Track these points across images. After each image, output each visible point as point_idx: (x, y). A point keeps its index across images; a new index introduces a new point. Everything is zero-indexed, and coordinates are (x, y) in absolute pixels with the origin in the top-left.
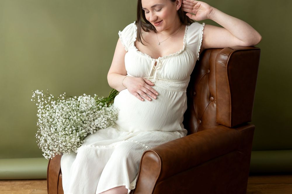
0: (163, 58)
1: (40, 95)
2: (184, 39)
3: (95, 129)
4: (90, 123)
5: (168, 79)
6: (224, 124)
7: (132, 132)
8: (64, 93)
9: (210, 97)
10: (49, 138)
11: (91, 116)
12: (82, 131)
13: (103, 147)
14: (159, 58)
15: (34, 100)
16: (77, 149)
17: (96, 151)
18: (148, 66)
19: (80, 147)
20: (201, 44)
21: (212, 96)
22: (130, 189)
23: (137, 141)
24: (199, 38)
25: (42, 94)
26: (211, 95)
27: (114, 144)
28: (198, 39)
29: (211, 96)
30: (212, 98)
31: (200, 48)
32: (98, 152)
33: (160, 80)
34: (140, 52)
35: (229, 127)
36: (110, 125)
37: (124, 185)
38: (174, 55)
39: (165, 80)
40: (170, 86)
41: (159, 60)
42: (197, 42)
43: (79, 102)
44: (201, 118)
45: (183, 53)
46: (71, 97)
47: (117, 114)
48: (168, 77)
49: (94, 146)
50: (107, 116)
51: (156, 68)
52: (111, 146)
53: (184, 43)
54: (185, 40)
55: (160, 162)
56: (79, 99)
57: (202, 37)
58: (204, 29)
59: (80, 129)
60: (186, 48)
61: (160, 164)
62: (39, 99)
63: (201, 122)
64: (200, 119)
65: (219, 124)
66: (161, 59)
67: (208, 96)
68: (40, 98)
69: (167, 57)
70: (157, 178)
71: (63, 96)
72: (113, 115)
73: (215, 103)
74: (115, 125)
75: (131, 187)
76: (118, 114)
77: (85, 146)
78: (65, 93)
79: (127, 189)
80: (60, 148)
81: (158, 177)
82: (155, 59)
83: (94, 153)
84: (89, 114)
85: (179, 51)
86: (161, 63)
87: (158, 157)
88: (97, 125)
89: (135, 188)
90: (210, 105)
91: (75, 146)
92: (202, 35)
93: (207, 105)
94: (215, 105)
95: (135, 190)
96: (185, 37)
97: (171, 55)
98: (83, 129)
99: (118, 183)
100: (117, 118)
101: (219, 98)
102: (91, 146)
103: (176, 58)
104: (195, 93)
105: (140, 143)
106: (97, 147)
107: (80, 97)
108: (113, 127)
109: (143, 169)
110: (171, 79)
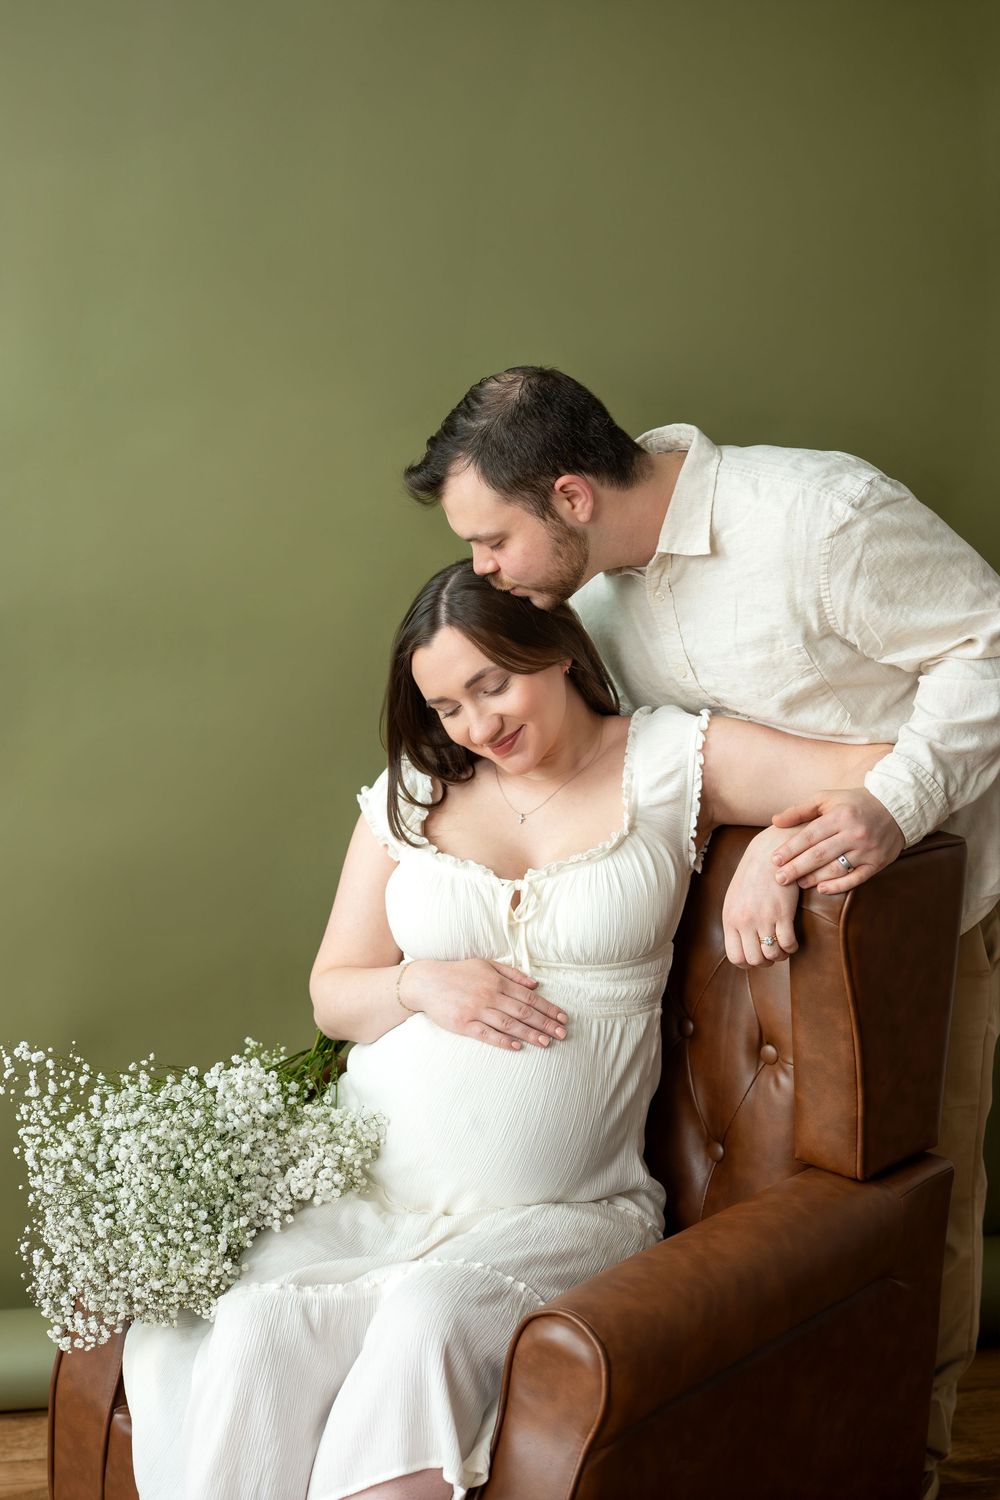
0: (545, 873)
1: (41, 1067)
2: (624, 786)
3: (288, 1207)
4: (265, 1185)
5: (578, 962)
6: (831, 1165)
7: (446, 1214)
8: (147, 1058)
9: (761, 1044)
10: (82, 1257)
11: (269, 1151)
12: (235, 1224)
13: (336, 1292)
14: (530, 875)
15: (12, 1092)
16: (213, 1301)
17: (306, 1313)
18: (487, 909)
19: (224, 1292)
20: (697, 806)
21: (768, 1043)
22: (462, 1483)
23: (479, 1264)
24: (686, 781)
25: (50, 1064)
26: (762, 1037)
27: (376, 1276)
28: (685, 786)
29: (764, 1041)
30: (770, 1049)
31: (694, 823)
32: (316, 1313)
33: (544, 970)
34: (448, 858)
35: (855, 1180)
36: (350, 1185)
37: (433, 1464)
38: (589, 859)
39: (566, 969)
40: (592, 1000)
41: (530, 884)
42: (679, 798)
43: (214, 1091)
44: (723, 1132)
45: (627, 844)
46: (174, 1068)
47: (378, 1140)
48: (576, 951)
49: (292, 1286)
50: (338, 1149)
51: (519, 917)
52: (364, 1284)
53: (625, 802)
54: (629, 789)
55: (603, 1367)
56: (211, 1080)
57: (699, 776)
58: (704, 744)
59: (226, 1214)
60: (637, 823)
61: (604, 1374)
62: (32, 1083)
63: (721, 1150)
64: (719, 1142)
65: (805, 1165)
66: (538, 880)
67: (750, 1041)
68: (42, 1082)
69: (560, 868)
70: (590, 1436)
71: (140, 1067)
72: (361, 1143)
73: (785, 1072)
74: (368, 1187)
75: (466, 1473)
76: (382, 1141)
77: (254, 1287)
78: (152, 1056)
79: (451, 1487)
80: (133, 1303)
81: (593, 1430)
82: (509, 882)
83: (298, 1318)
84: (260, 1143)
85: (610, 840)
86: (539, 897)
87: (588, 1341)
88: (300, 1192)
89: (484, 1479)
90: (763, 1078)
91: (205, 1292)
92: (698, 768)
93: (748, 1079)
94: (785, 1081)
95: (485, 1486)
96: (625, 774)
97: (579, 856)
98: (235, 1212)
99: (410, 1459)
100: (376, 1154)
101: (807, 1055)
102: (282, 1287)
103: (601, 867)
104: (691, 1026)
105: (493, 1268)
106: (309, 1291)
107: (215, 1071)
108: (361, 1195)
109: (520, 1392)
110: (588, 961)
